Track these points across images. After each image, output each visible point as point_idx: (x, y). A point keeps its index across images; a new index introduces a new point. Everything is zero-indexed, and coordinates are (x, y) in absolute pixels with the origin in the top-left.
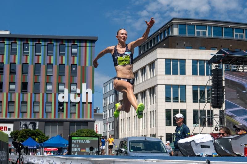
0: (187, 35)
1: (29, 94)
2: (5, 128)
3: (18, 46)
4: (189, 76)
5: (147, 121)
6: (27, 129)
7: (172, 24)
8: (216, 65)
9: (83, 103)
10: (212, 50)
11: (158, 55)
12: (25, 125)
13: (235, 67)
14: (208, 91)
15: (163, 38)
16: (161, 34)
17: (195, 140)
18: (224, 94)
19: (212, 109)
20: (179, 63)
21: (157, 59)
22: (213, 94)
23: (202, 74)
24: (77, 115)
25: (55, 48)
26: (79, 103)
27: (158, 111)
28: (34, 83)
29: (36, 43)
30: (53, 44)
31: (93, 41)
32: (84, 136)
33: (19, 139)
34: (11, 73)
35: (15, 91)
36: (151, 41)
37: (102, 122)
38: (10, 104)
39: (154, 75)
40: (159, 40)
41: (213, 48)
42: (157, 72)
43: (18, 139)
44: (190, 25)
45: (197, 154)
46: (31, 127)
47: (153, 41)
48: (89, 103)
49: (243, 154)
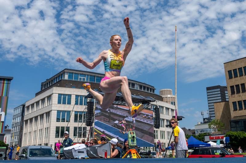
0: (73, 80)
5: (43, 135)
7: (64, 72)
8: (90, 99)
11: (54, 91)
14: (84, 115)
15: (58, 81)
16: (57, 78)
17: (74, 147)
18: (94, 117)
19: (86, 126)
20: (67, 96)
21: (53, 93)
22: (87, 117)
23: (81, 104)
27: (51, 128)
31: (9, 80)
36: (50, 82)
37: (10, 135)
39: (50, 104)
40: (55, 82)
42: (52, 102)
44: (76, 74)
45: (75, 157)
47: (51, 82)
48: (2, 122)
49: (104, 156)
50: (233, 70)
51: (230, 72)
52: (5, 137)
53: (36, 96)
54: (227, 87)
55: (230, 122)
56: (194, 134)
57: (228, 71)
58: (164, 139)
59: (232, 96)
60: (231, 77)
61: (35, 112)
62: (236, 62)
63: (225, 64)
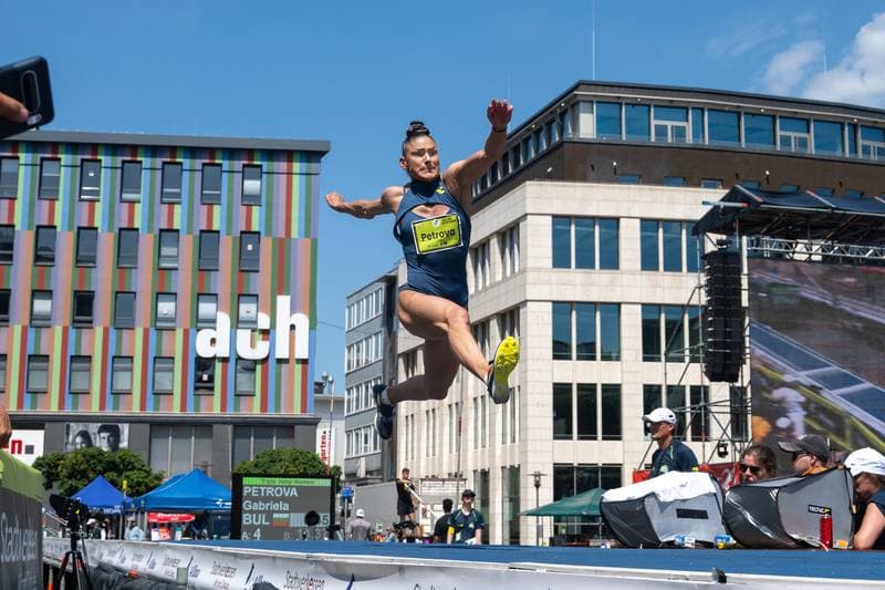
0: (624, 138)
1: (99, 331)
2: (17, 445)
3: (63, 168)
4: (631, 273)
5: (492, 424)
6: (91, 450)
7: (575, 100)
8: (719, 237)
9: (280, 361)
10: (706, 186)
11: (528, 201)
12: (85, 435)
13: (781, 246)
14: (693, 322)
15: (545, 147)
16: (538, 132)
17: (657, 490)
18: (747, 333)
19: (707, 382)
20: (597, 228)
21: (526, 215)
22: (711, 334)
23: (673, 265)
24: (257, 400)
25: (186, 175)
26: (264, 361)
27: (529, 390)
28: (117, 293)
29: (124, 162)
30: (181, 164)
32: (282, 471)
33: (62, 484)
34: (37, 258)
35: (52, 322)
37: (342, 425)
38: (33, 364)
39: (517, 270)
40: (533, 155)
41: (710, 181)
42: (526, 258)
43: (59, 482)
44: (633, 104)
45: (665, 540)
46: (102, 443)
47: (511, 157)
48: (298, 361)
49: (816, 540)
52: (319, 433)
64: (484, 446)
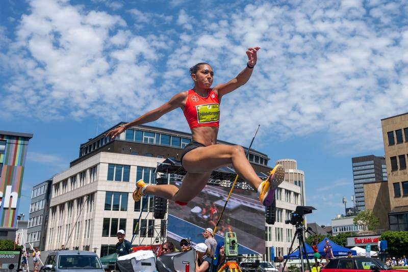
8: (161, 174)
9: (5, 209)
11: (101, 159)
13: (180, 177)
14: (151, 199)
18: (168, 203)
19: (154, 218)
20: (123, 168)
21: (99, 163)
22: (157, 204)
27: (96, 220)
31: (26, 138)
36: (94, 144)
37: (26, 231)
39: (95, 180)
40: (104, 144)
41: (160, 156)
42: (98, 177)
44: (138, 130)
47: (96, 144)
48: (12, 209)
50: (396, 131)
51: (390, 134)
52: (17, 233)
53: (71, 167)
54: (384, 159)
55: (389, 216)
56: (330, 234)
57: (388, 133)
58: (282, 241)
59: (393, 174)
60: (391, 143)
61: (70, 194)
62: (401, 118)
63: (383, 121)
64: (77, 239)
